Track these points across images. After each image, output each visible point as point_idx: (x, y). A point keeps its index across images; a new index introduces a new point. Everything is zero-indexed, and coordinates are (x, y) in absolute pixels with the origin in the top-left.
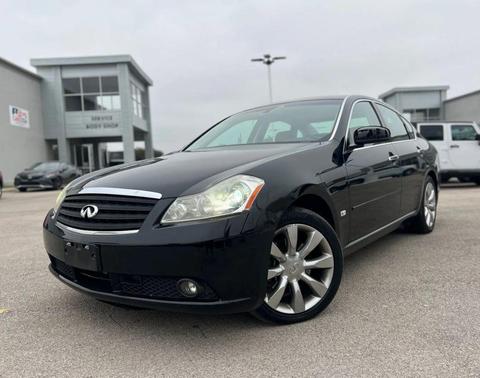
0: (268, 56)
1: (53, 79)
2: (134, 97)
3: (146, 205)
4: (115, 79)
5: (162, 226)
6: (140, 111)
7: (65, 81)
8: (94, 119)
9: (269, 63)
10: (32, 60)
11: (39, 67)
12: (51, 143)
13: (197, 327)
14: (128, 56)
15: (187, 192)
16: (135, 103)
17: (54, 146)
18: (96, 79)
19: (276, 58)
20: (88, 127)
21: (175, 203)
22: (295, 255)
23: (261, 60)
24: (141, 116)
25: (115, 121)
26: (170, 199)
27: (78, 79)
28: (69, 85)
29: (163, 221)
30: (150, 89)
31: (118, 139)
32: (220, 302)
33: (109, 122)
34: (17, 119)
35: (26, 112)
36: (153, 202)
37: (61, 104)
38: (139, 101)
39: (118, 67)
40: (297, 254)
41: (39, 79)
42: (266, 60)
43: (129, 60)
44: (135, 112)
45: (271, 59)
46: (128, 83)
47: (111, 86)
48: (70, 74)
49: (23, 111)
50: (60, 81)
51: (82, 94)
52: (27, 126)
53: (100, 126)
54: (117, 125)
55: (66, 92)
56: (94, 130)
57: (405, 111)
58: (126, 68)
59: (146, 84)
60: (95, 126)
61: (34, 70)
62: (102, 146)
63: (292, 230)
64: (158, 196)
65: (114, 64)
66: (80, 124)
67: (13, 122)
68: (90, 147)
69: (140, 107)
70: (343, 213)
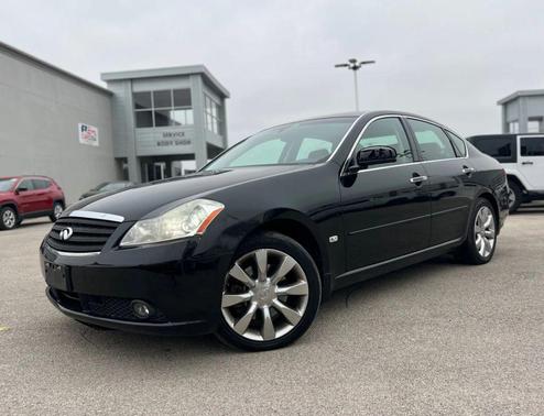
0: (353, 61)
1: (124, 93)
2: (209, 110)
3: (108, 227)
4: (188, 91)
5: (121, 248)
6: (215, 126)
7: (135, 95)
8: (165, 135)
9: (355, 68)
10: (103, 75)
11: (110, 82)
12: (121, 161)
13: (168, 350)
14: (202, 66)
16: (209, 117)
17: (125, 166)
18: (168, 92)
19: (364, 63)
20: (159, 144)
21: (135, 226)
22: (265, 280)
23: (346, 65)
24: (216, 131)
25: (187, 137)
26: (130, 223)
27: (149, 93)
28: (140, 100)
29: (122, 244)
30: (227, 101)
31: (190, 157)
32: (170, 324)
33: (183, 138)
34: (86, 137)
35: (96, 129)
36: (115, 225)
37: (131, 120)
38: (214, 114)
39: (191, 78)
40: (268, 279)
41: (109, 94)
42: (352, 65)
43: (203, 70)
44: (210, 127)
45: (357, 64)
46: (201, 95)
47: (183, 100)
48: (140, 88)
49: (93, 128)
50: (130, 95)
51: (153, 109)
52: (96, 144)
53: (171, 143)
54: (189, 142)
55: (137, 106)
56: (165, 147)
57: (531, 119)
58: (199, 79)
59: (222, 96)
60: (167, 143)
61: (104, 85)
62: (175, 164)
63: (261, 255)
64: (120, 219)
65: (186, 76)
66: (151, 141)
67: (82, 141)
68: (163, 165)
69: (215, 121)
70: (334, 238)
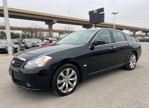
3: (22, 62)
15: (32, 60)
21: (29, 62)
22: (68, 77)
26: (27, 61)
29: (25, 67)
36: (23, 61)
64: (25, 60)
70: (85, 65)
